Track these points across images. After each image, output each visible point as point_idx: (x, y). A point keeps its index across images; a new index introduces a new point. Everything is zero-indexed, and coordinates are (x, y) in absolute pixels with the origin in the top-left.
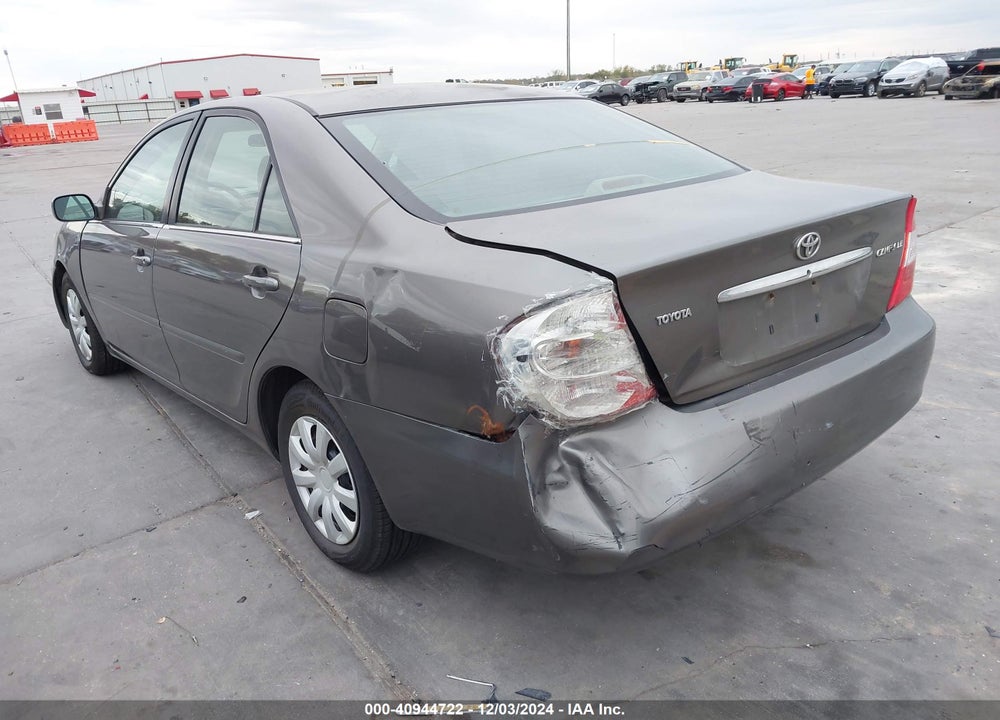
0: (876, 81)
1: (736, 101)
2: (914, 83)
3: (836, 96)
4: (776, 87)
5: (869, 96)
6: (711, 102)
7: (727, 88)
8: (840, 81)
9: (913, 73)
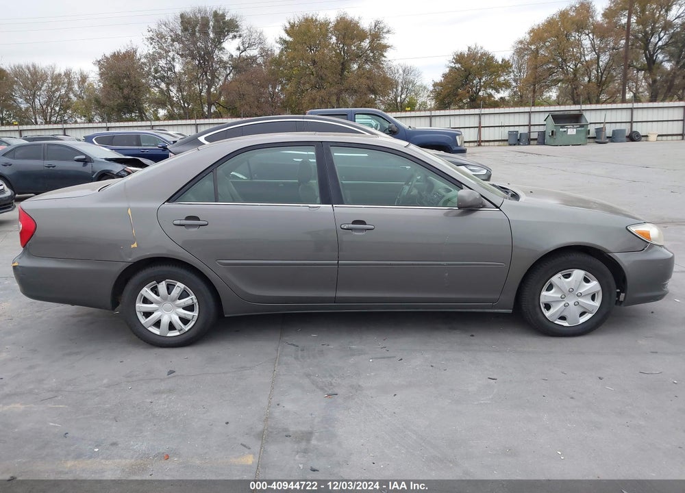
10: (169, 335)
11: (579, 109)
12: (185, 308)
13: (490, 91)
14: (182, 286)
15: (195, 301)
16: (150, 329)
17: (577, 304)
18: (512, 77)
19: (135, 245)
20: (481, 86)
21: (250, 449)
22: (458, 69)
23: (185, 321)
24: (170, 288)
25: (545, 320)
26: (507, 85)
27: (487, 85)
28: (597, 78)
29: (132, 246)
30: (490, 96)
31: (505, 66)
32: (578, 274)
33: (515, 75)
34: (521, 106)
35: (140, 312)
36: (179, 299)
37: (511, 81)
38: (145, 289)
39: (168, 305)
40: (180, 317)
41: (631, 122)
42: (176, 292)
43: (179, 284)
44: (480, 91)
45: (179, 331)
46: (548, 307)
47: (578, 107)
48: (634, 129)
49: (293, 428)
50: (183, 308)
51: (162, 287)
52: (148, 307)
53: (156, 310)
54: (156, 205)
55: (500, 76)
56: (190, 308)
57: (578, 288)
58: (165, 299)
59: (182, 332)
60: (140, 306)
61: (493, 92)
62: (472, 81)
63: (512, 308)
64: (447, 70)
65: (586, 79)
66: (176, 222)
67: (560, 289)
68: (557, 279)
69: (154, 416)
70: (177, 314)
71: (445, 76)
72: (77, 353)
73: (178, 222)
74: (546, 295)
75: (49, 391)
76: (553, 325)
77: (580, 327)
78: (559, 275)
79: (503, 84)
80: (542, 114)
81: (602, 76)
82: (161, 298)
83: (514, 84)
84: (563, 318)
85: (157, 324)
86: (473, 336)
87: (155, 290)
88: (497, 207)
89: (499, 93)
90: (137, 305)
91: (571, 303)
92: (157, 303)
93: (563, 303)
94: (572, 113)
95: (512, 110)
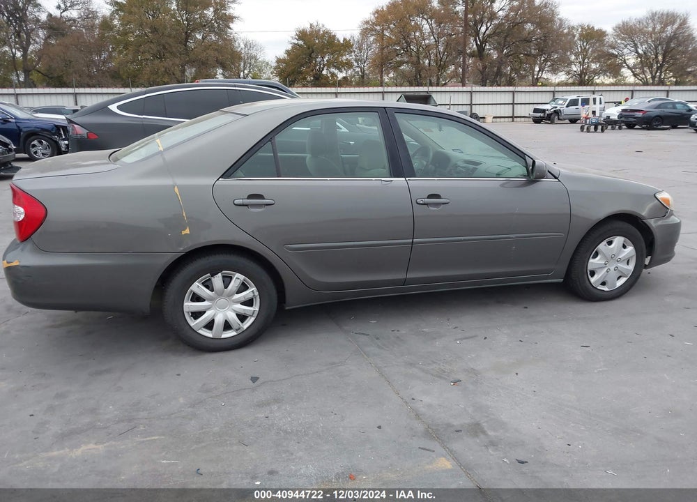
10: (223, 336)
11: (427, 90)
12: (243, 303)
13: (333, 70)
14: (242, 277)
15: (257, 293)
16: (200, 332)
17: (616, 269)
18: (353, 57)
19: (187, 231)
20: (324, 66)
21: (434, 451)
22: (301, 46)
23: (242, 318)
24: (227, 281)
25: (591, 286)
26: (349, 65)
27: (330, 64)
28: (436, 61)
29: (183, 233)
30: (333, 75)
31: (347, 45)
32: (618, 241)
33: (355, 55)
34: (363, 86)
35: (188, 312)
36: (237, 293)
37: (353, 61)
38: (196, 284)
39: (222, 301)
40: (237, 314)
41: (471, 105)
42: (234, 284)
43: (238, 275)
44: (323, 70)
45: (237, 330)
46: (593, 273)
47: (425, 89)
48: (473, 112)
49: (456, 423)
50: (241, 304)
51: (217, 280)
52: (198, 306)
53: (209, 308)
54: (210, 181)
55: (342, 55)
56: (249, 303)
57: (619, 254)
58: (220, 294)
59: (239, 332)
60: (189, 306)
61: (336, 71)
62: (315, 59)
63: (564, 276)
64: (289, 47)
65: (427, 62)
66: (236, 202)
67: (604, 256)
68: (602, 246)
69: (286, 432)
70: (235, 311)
71: (288, 52)
72: (108, 371)
73: (240, 202)
74: (593, 263)
75: (118, 422)
76: (596, 291)
77: (616, 291)
78: (604, 243)
79: (346, 63)
80: (394, 95)
81: (441, 61)
82: (216, 293)
83: (356, 64)
84: (604, 284)
85: (210, 325)
86: (526, 308)
87: (208, 285)
88: (556, 178)
89: (341, 72)
90: (185, 304)
91: (612, 268)
92: (211, 299)
93: (606, 269)
94: (422, 94)
95: (352, 90)
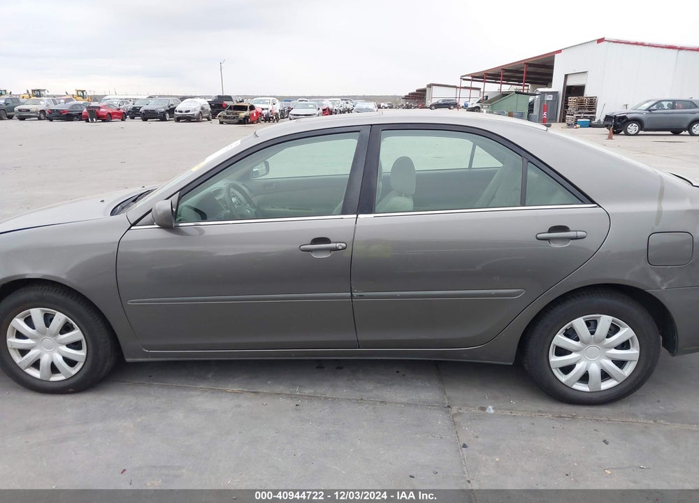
0: (171, 111)
1: (72, 121)
2: (196, 113)
3: (145, 120)
4: (104, 112)
5: (166, 120)
6: (51, 120)
7: (64, 111)
8: (147, 111)
9: (194, 107)
